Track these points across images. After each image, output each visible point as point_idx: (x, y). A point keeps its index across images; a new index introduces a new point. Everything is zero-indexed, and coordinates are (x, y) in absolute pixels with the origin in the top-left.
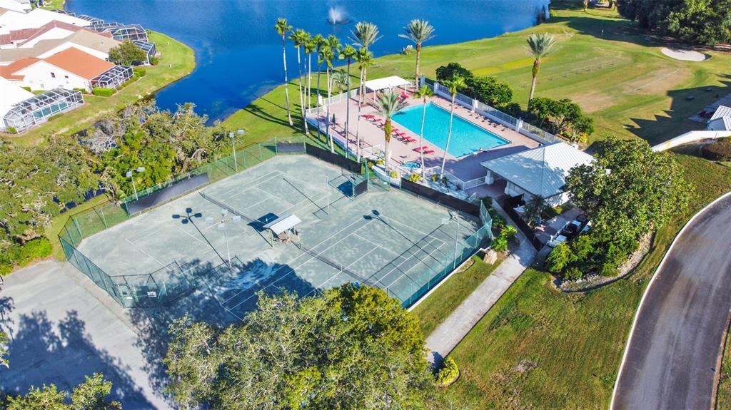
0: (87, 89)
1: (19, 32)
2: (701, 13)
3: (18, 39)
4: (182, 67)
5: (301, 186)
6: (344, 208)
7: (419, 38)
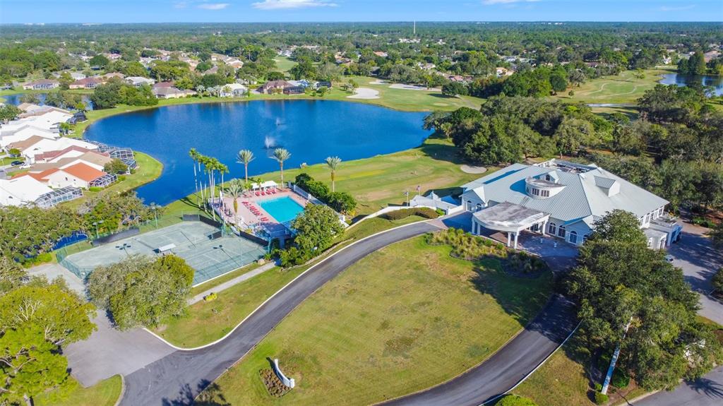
0: (86, 188)
1: (49, 153)
2: (481, 144)
3: (48, 157)
4: (151, 175)
5: (189, 235)
6: (206, 245)
7: (281, 159)
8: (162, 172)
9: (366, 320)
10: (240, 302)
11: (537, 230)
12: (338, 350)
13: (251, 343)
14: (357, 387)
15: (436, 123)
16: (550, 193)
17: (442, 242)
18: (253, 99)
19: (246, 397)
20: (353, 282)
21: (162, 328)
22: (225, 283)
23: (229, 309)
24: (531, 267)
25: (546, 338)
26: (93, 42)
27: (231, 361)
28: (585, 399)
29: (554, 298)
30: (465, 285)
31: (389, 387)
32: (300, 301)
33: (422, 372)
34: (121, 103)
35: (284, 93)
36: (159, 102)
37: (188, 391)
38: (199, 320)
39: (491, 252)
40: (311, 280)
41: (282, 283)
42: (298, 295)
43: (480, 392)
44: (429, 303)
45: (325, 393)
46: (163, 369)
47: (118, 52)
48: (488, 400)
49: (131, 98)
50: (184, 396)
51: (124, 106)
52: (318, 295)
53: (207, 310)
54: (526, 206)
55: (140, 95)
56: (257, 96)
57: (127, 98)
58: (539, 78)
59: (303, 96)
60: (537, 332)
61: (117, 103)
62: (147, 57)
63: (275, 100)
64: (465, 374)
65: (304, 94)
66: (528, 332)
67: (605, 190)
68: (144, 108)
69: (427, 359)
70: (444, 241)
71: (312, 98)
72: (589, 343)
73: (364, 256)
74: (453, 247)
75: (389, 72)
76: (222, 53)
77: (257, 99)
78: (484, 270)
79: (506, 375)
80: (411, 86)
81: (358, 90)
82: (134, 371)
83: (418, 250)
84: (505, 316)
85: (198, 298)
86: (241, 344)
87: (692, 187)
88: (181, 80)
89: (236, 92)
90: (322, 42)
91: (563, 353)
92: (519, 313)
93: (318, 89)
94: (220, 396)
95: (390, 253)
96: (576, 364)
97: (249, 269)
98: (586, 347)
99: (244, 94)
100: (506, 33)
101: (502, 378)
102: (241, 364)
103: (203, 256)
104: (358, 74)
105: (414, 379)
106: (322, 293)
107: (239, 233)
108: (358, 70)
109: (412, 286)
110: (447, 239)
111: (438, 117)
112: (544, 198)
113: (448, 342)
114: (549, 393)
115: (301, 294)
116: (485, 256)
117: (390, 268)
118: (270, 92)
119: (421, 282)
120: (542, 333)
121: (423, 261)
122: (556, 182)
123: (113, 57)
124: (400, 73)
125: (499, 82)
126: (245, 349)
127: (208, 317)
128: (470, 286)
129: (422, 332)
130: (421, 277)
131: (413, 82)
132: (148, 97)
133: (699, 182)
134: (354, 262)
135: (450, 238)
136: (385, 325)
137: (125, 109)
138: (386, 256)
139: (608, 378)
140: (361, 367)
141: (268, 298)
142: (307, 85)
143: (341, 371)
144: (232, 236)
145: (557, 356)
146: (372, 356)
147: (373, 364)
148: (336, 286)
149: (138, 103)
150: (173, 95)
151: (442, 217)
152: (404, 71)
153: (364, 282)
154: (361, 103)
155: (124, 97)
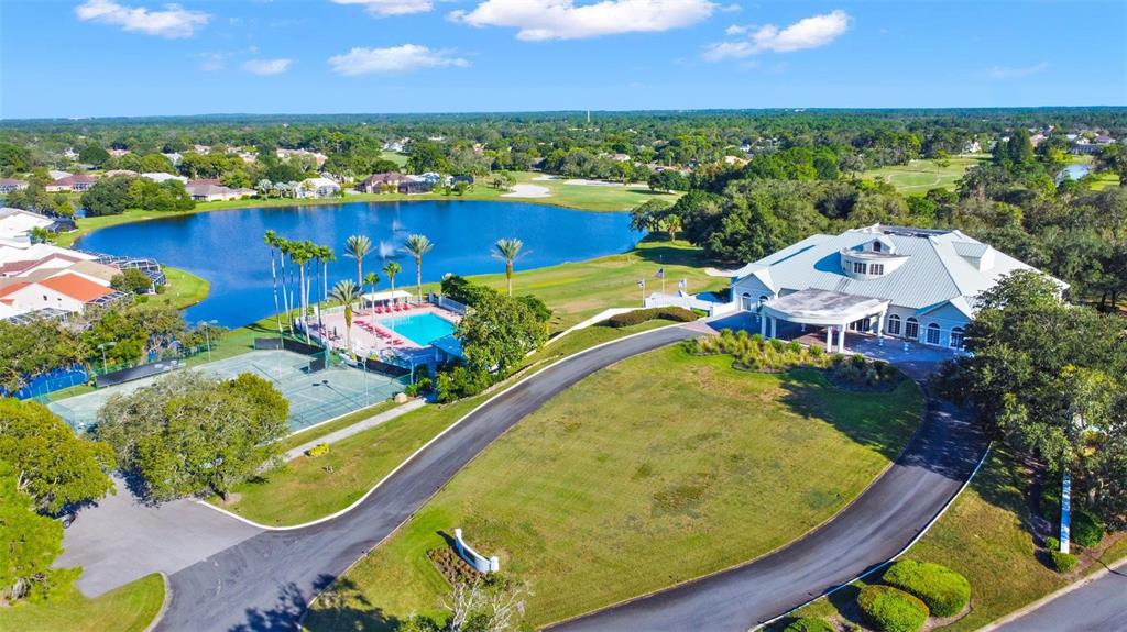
0: (81, 313)
1: (13, 264)
2: (737, 233)
3: (12, 271)
4: (191, 295)
5: (267, 369)
6: (298, 381)
7: (417, 252)
8: (210, 292)
9: (609, 465)
10: (372, 454)
11: (868, 330)
12: (567, 512)
13: (403, 513)
14: (616, 566)
15: (652, 219)
16: (885, 268)
17: (713, 350)
18: (351, 201)
19: (410, 594)
20: (571, 413)
21: (233, 498)
22: (342, 431)
23: (354, 465)
24: (877, 377)
25: (938, 475)
26: (83, 137)
27: (370, 542)
28: (1035, 565)
29: (930, 418)
30: (772, 407)
31: (676, 563)
32: (484, 446)
33: (730, 537)
34: (134, 207)
35: (399, 191)
36: (197, 205)
37: (296, 594)
38: (300, 483)
39: (802, 359)
40: (497, 414)
41: (446, 423)
42: (477, 438)
43: (846, 559)
44: (715, 436)
45: (558, 579)
46: (242, 559)
47: (125, 148)
48: (865, 571)
49: (150, 198)
50: (289, 603)
51: (139, 212)
52: (512, 435)
53: (315, 468)
54: (846, 292)
55: (165, 194)
56: (356, 197)
57: (144, 199)
58: (797, 162)
59: (430, 195)
60: (919, 468)
61: (127, 207)
62: (173, 152)
63: (385, 202)
64: (809, 535)
65: (431, 193)
66: (901, 467)
67: (974, 261)
68: (173, 214)
69: (735, 517)
70: (718, 349)
71: (445, 198)
72: (1014, 478)
73: (582, 377)
74: (736, 356)
75: (562, 162)
76: (293, 148)
77: (357, 201)
78: (800, 385)
79: (884, 532)
80: (599, 182)
81: (515, 188)
82: (186, 566)
83: (677, 364)
84: (854, 447)
85: (297, 453)
86: (386, 514)
87: (1097, 264)
88: (230, 175)
89: (322, 192)
90: (449, 133)
91: (975, 494)
92: (880, 442)
93: (453, 187)
94: (359, 597)
95: (628, 371)
96: (1002, 511)
97: (382, 410)
98: (1010, 485)
99: (335, 193)
100: (726, 120)
101: (878, 537)
102: (389, 545)
103: (297, 396)
104: (512, 169)
105: (719, 548)
106: (520, 432)
107: (355, 362)
108: (511, 163)
109: (678, 413)
110: (721, 346)
111: (654, 209)
112: (876, 276)
113: (765, 490)
114: (969, 557)
115: (482, 436)
116: (793, 365)
117: (632, 390)
118: (377, 190)
119: (693, 406)
120: (928, 468)
121: (688, 377)
122: (891, 252)
123: (117, 153)
124: (579, 164)
125: (736, 168)
126: (394, 522)
127: (318, 478)
128: (781, 409)
129: (714, 477)
130: (691, 401)
131: (599, 177)
132: (179, 198)
133: (1109, 256)
134: (567, 385)
135: (726, 345)
136: (644, 471)
137: (140, 216)
138: (622, 375)
139: (1066, 529)
140: (616, 534)
141: (423, 443)
142: (435, 181)
143: (580, 544)
144: (342, 368)
145: (966, 499)
146: (633, 519)
147: (637, 529)
148: (544, 420)
149: (161, 206)
150: (220, 197)
151: (705, 319)
152: (585, 160)
153: (593, 412)
154: (524, 203)
155: (138, 197)
